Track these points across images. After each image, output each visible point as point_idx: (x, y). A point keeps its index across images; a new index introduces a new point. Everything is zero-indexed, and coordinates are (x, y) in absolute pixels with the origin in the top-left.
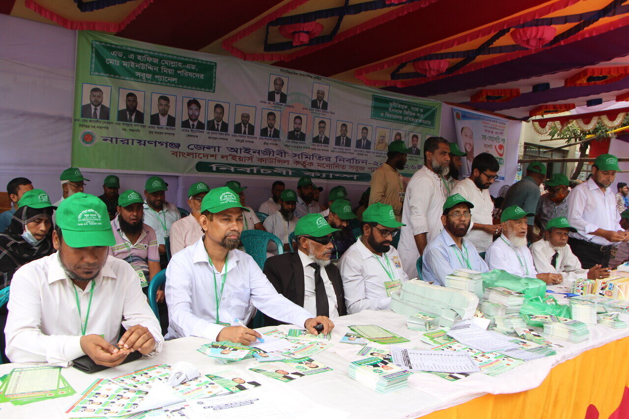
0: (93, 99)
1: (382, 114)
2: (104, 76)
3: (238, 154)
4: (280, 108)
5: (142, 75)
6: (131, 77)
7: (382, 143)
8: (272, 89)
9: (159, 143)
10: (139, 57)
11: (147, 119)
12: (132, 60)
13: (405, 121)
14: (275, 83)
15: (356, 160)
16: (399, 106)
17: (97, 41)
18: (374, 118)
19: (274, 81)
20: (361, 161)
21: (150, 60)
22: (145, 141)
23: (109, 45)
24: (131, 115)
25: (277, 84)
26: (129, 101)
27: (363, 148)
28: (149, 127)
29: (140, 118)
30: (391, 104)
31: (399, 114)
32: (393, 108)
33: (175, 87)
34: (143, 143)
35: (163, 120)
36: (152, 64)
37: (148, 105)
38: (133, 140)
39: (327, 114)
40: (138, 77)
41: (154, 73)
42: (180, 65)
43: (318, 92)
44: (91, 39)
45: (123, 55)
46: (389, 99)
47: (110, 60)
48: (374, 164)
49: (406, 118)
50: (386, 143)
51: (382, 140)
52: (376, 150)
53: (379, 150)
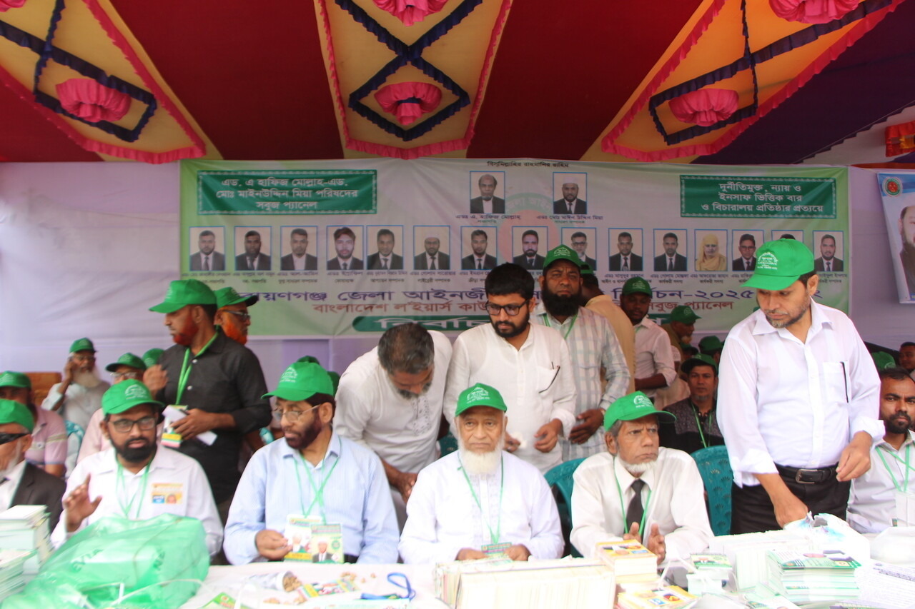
0: (203, 246)
1: (705, 207)
2: (214, 214)
3: (425, 301)
5: (266, 205)
6: (250, 210)
7: (712, 257)
8: (477, 194)
9: (295, 294)
10: (261, 182)
11: (276, 264)
12: (251, 187)
13: (761, 213)
14: (481, 184)
15: (658, 293)
16: (743, 187)
17: (203, 171)
18: (688, 215)
19: (478, 182)
20: (668, 294)
21: (275, 183)
22: (274, 294)
23: (219, 174)
24: (252, 261)
25: (485, 186)
26: (249, 242)
27: (671, 269)
28: (279, 274)
29: (265, 263)
30: (722, 186)
31: (744, 202)
32: (730, 192)
33: (315, 214)
34: (271, 296)
35: (300, 263)
36: (281, 188)
37: (276, 243)
39: (587, 221)
40: (260, 209)
41: (282, 200)
42: (320, 182)
43: (565, 188)
44: (196, 170)
45: (239, 183)
46: (718, 179)
47: (221, 192)
48: (697, 296)
49: (762, 207)
50: (721, 257)
51: (711, 252)
52: (701, 271)
53: (707, 270)
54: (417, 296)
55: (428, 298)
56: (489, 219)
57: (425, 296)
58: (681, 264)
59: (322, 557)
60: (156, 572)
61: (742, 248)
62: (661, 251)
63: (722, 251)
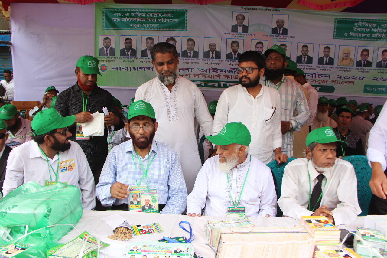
0: (105, 44)
1: (346, 34)
2: (111, 29)
3: (208, 73)
4: (243, 37)
5: (134, 26)
6: (127, 28)
7: (346, 59)
8: (235, 23)
9: (147, 68)
10: (132, 14)
11: (139, 53)
12: (127, 17)
13: (374, 38)
14: (237, 18)
15: (319, 75)
16: (367, 25)
17: (105, 9)
18: (337, 38)
19: (236, 18)
20: (323, 76)
21: (139, 15)
22: (138, 68)
23: (113, 10)
24: (128, 52)
25: (239, 19)
26: (127, 43)
27: (326, 64)
28: (140, 58)
29: (134, 53)
30: (356, 24)
31: (366, 33)
32: (359, 27)
33: (158, 30)
34: (136, 69)
35: (150, 53)
36: (141, 17)
37: (139, 44)
38: (130, 67)
39: (287, 38)
40: (132, 27)
41: (142, 23)
42: (160, 15)
43: (278, 22)
44: (102, 8)
45: (122, 15)
46: (354, 20)
47: (114, 19)
48: (337, 78)
49: (375, 35)
50: (351, 59)
51: (346, 56)
52: (340, 66)
53: (343, 65)
54: (205, 71)
55: (210, 72)
56: (240, 35)
57: (208, 71)
58: (331, 62)
59: (147, 207)
60: (46, 220)
61: (362, 55)
62: (322, 55)
63: (352, 56)
